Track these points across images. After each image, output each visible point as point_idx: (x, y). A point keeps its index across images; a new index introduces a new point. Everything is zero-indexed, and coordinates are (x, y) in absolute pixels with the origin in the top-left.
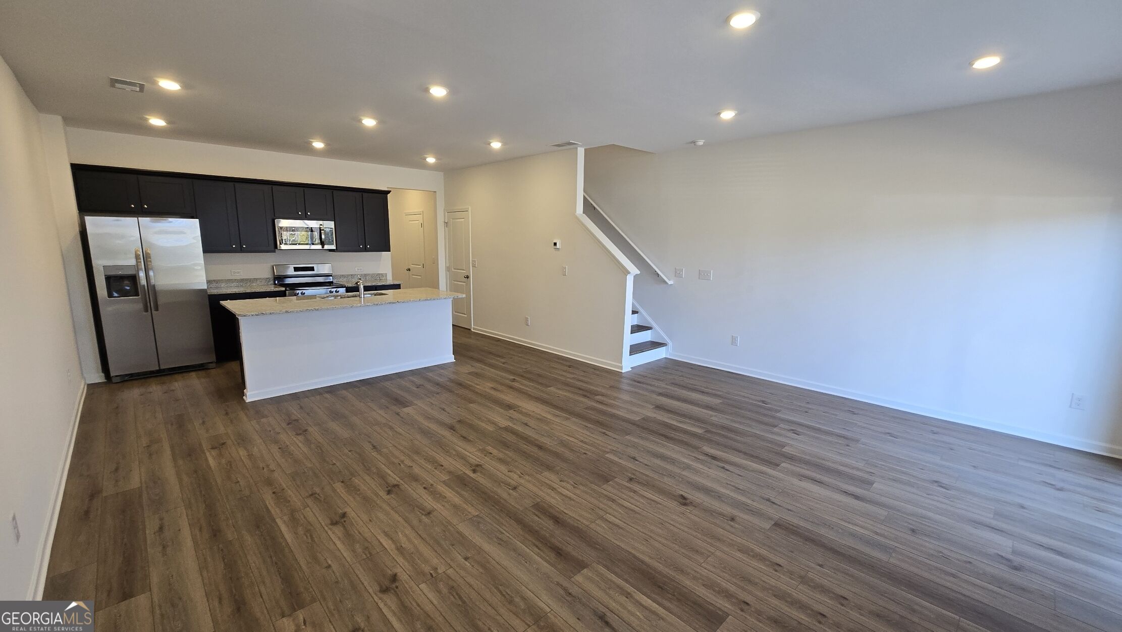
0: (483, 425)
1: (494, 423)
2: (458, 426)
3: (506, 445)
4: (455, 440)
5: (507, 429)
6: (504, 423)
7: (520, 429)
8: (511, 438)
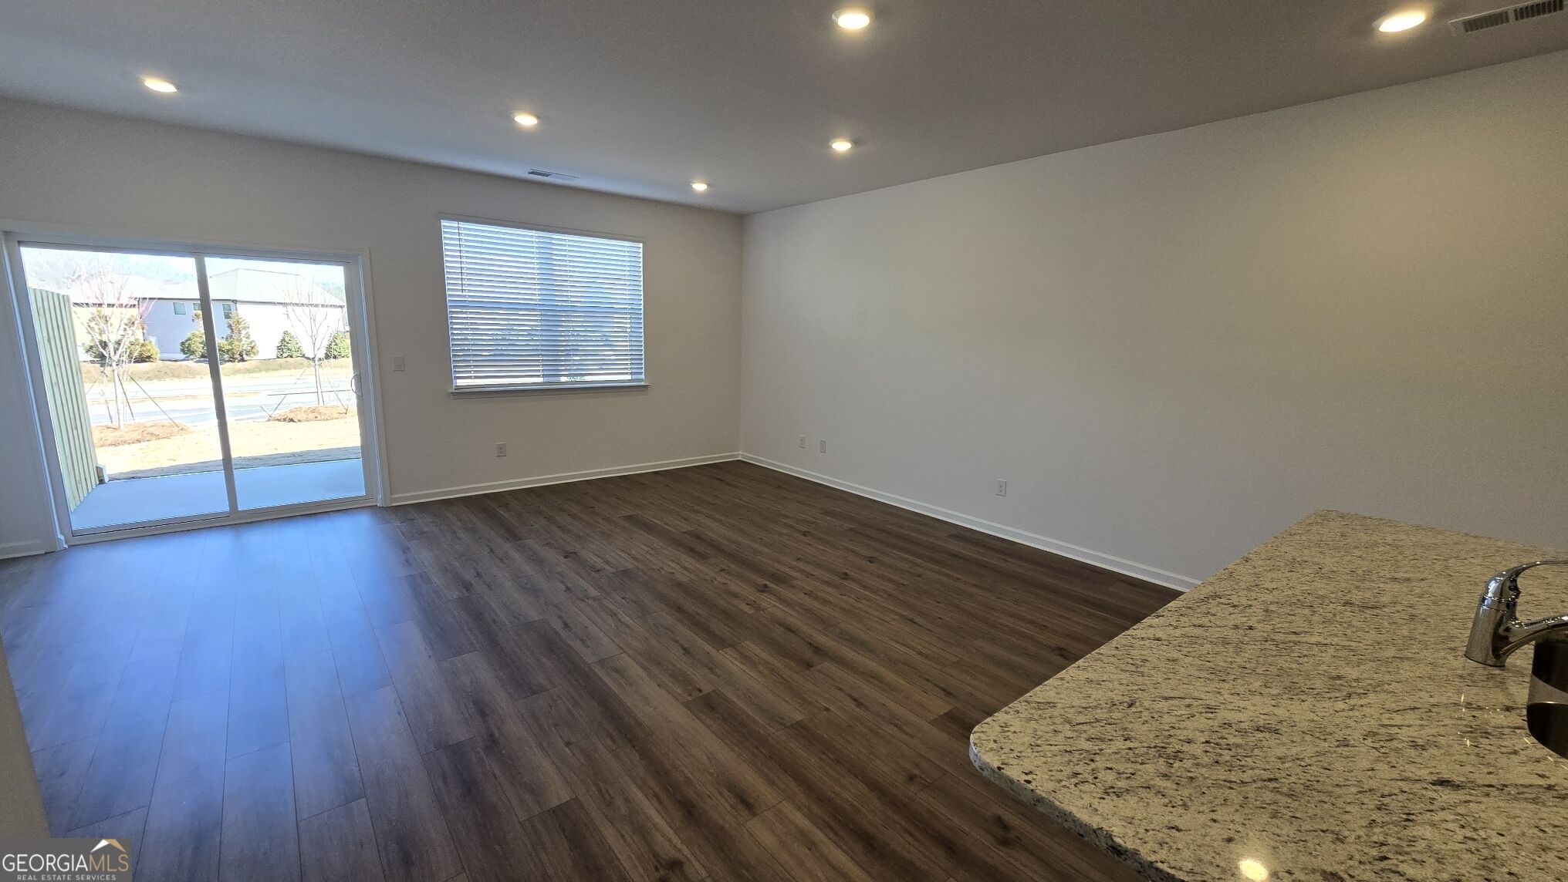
0: (765, 656)
1: (746, 658)
2: (808, 653)
3: (729, 616)
4: (805, 628)
5: (720, 642)
6: (726, 658)
7: (700, 641)
8: (720, 627)
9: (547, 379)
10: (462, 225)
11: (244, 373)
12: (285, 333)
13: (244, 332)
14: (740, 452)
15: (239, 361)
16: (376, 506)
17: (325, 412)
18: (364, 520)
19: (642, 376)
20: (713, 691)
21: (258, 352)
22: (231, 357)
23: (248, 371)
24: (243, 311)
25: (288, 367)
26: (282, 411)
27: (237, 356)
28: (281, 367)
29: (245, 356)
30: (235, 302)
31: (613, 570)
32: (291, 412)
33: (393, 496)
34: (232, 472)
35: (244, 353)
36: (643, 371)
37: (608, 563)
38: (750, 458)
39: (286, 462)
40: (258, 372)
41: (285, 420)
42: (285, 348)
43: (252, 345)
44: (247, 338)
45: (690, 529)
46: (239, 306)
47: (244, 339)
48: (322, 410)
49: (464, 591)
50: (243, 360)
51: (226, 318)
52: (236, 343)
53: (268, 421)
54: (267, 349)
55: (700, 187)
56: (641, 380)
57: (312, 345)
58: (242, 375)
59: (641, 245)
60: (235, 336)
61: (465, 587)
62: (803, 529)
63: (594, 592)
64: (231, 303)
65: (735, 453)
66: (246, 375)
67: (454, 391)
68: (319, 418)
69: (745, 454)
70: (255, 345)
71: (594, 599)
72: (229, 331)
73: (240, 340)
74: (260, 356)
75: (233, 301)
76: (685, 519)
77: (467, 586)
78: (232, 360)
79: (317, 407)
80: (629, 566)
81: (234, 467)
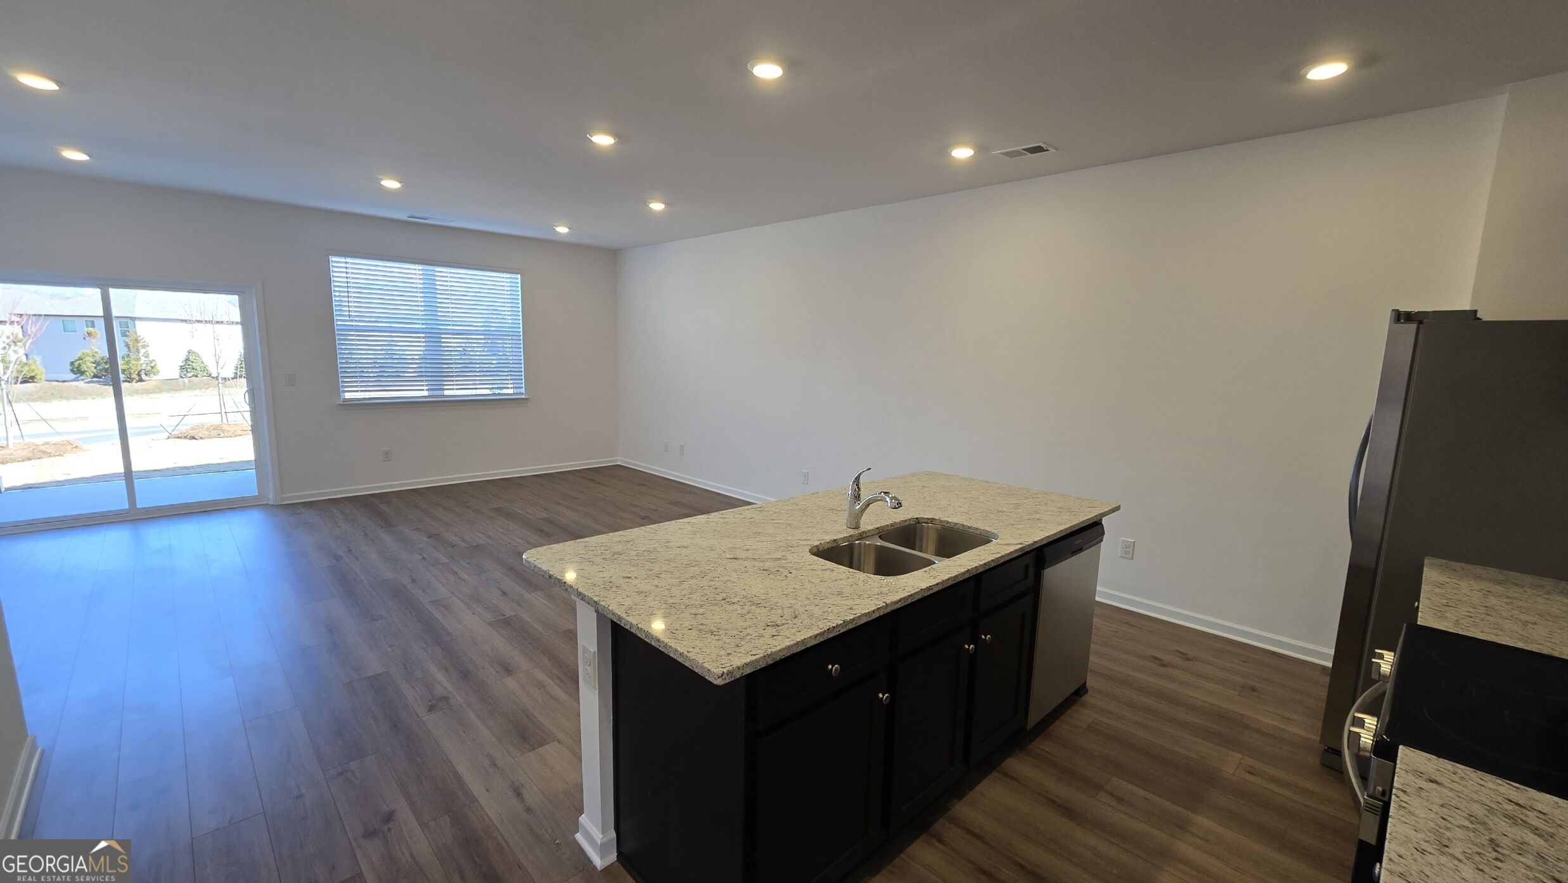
9: (431, 393)
10: (349, 260)
11: (142, 394)
12: (189, 352)
13: (142, 351)
14: (620, 458)
15: (138, 381)
16: (268, 504)
17: (229, 429)
18: (256, 516)
19: (523, 390)
20: (515, 615)
21: (158, 371)
22: (128, 378)
23: (148, 392)
24: (141, 328)
25: (192, 387)
26: (183, 428)
27: (134, 376)
28: (184, 388)
29: (144, 377)
30: (133, 319)
31: (466, 545)
32: (193, 429)
33: (283, 495)
34: (133, 482)
35: (143, 372)
36: (523, 385)
37: (464, 541)
38: (625, 462)
39: (185, 473)
40: (158, 393)
41: (185, 437)
42: (190, 367)
43: (152, 365)
44: (146, 357)
45: (546, 516)
46: (137, 323)
47: (143, 358)
48: (226, 428)
49: (334, 561)
50: (141, 380)
51: (122, 336)
52: (133, 362)
53: (168, 438)
54: (169, 368)
55: (563, 230)
56: (522, 394)
57: (216, 364)
58: (139, 396)
59: (519, 276)
60: (133, 356)
61: (336, 559)
62: (642, 514)
63: (444, 560)
64: (129, 320)
65: (614, 458)
66: (145, 396)
67: (342, 403)
68: (222, 435)
69: (623, 459)
70: (156, 365)
71: (443, 564)
72: (126, 349)
73: (138, 359)
74: (161, 376)
75: (131, 318)
76: (545, 509)
77: (338, 558)
78: (129, 380)
79: (220, 425)
80: (481, 542)
81: (134, 477)
